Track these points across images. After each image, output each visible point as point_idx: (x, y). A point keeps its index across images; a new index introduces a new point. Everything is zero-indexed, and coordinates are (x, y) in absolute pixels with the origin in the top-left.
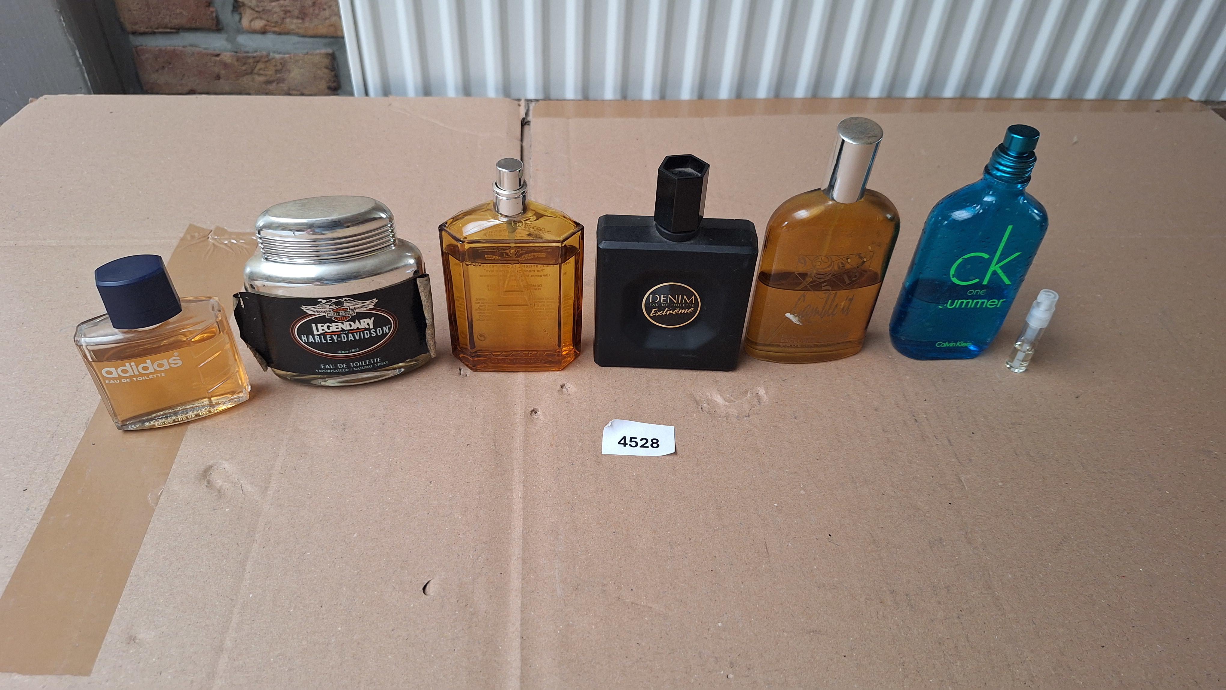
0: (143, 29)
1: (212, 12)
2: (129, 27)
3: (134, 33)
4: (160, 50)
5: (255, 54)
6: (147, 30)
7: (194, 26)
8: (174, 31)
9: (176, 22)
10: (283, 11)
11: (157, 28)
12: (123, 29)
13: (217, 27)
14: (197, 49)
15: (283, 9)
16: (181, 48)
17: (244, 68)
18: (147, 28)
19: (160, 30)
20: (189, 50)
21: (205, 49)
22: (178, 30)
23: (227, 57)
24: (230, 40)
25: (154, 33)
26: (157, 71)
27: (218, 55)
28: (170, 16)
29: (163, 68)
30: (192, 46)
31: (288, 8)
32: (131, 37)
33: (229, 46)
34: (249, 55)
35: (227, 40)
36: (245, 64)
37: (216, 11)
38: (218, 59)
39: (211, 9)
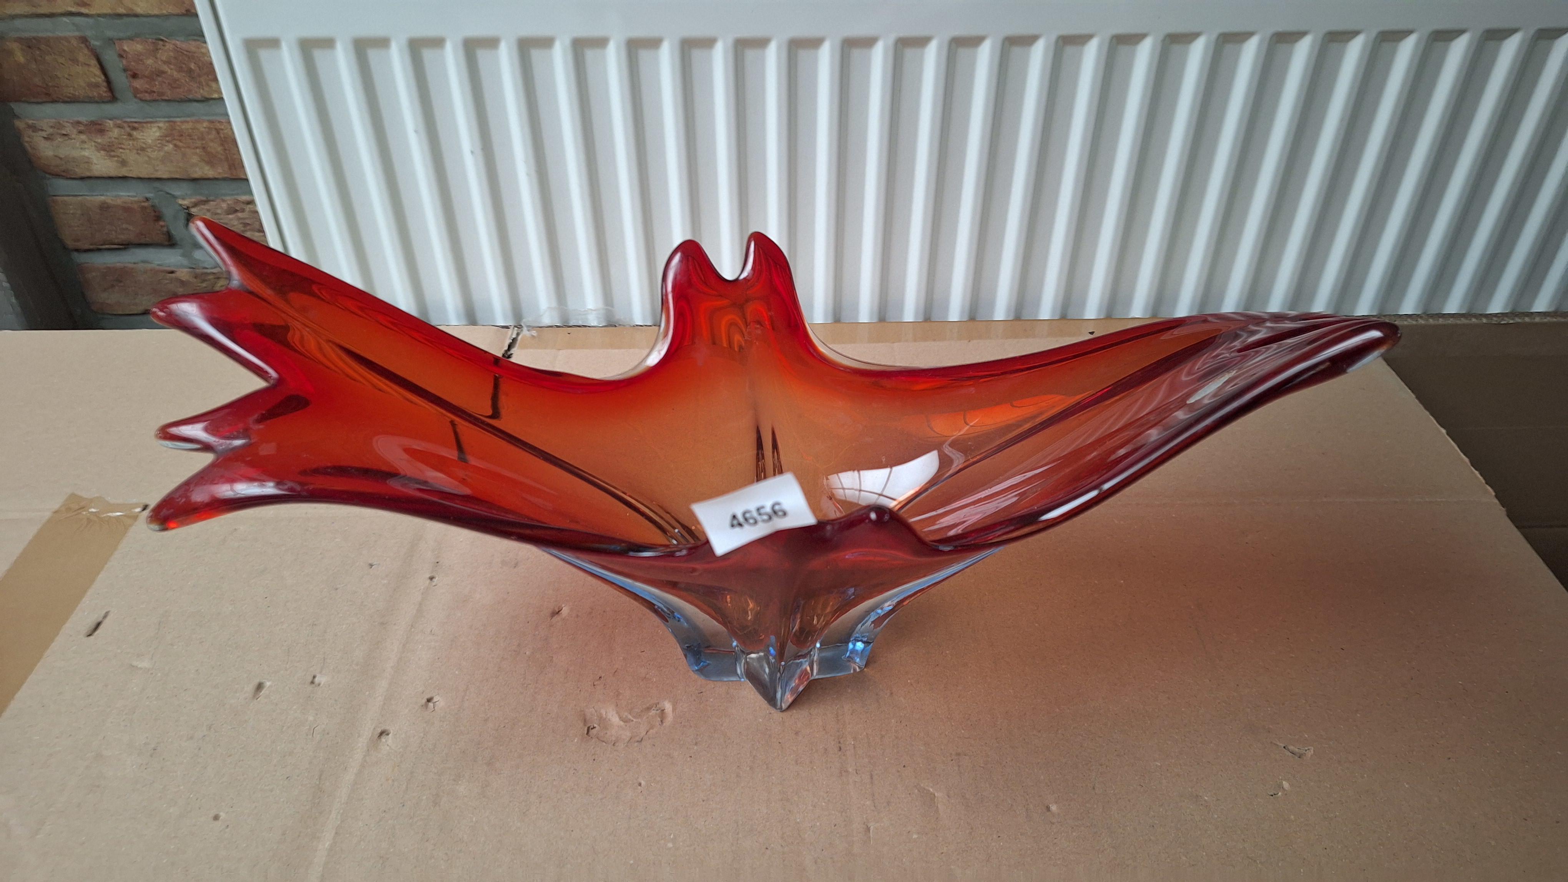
0: (87, 247)
1: (162, 226)
2: (70, 243)
3: (77, 250)
4: (109, 268)
5: (214, 271)
6: (91, 247)
7: (143, 241)
8: (121, 247)
9: (123, 237)
10: (241, 223)
11: (102, 245)
12: (65, 248)
13: (170, 242)
14: (149, 266)
15: (241, 221)
16: (131, 266)
17: (204, 285)
18: (91, 245)
19: (107, 246)
20: (141, 266)
21: (158, 265)
22: (126, 246)
23: (183, 274)
24: (187, 255)
25: (99, 250)
26: (105, 290)
27: (172, 272)
28: (116, 232)
29: (113, 286)
30: (143, 262)
31: (247, 221)
32: (75, 255)
33: (185, 262)
34: (209, 271)
35: (183, 255)
36: (204, 281)
37: (167, 227)
38: (173, 275)
39: (162, 223)
